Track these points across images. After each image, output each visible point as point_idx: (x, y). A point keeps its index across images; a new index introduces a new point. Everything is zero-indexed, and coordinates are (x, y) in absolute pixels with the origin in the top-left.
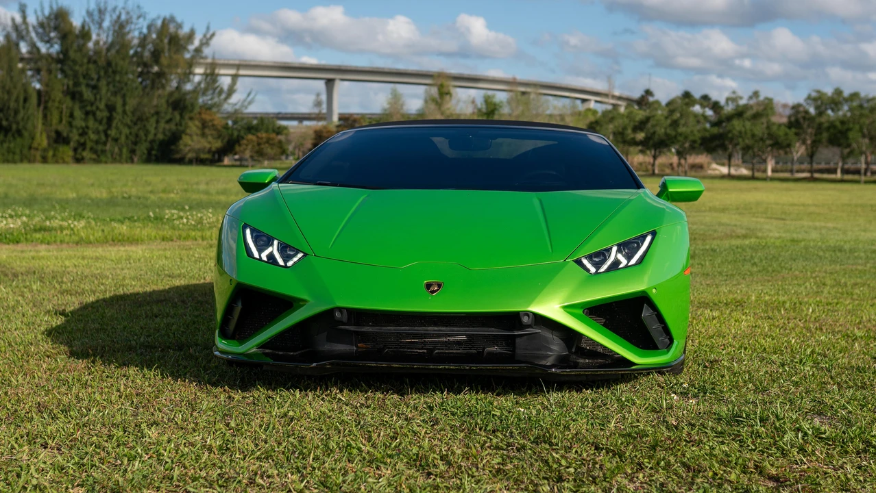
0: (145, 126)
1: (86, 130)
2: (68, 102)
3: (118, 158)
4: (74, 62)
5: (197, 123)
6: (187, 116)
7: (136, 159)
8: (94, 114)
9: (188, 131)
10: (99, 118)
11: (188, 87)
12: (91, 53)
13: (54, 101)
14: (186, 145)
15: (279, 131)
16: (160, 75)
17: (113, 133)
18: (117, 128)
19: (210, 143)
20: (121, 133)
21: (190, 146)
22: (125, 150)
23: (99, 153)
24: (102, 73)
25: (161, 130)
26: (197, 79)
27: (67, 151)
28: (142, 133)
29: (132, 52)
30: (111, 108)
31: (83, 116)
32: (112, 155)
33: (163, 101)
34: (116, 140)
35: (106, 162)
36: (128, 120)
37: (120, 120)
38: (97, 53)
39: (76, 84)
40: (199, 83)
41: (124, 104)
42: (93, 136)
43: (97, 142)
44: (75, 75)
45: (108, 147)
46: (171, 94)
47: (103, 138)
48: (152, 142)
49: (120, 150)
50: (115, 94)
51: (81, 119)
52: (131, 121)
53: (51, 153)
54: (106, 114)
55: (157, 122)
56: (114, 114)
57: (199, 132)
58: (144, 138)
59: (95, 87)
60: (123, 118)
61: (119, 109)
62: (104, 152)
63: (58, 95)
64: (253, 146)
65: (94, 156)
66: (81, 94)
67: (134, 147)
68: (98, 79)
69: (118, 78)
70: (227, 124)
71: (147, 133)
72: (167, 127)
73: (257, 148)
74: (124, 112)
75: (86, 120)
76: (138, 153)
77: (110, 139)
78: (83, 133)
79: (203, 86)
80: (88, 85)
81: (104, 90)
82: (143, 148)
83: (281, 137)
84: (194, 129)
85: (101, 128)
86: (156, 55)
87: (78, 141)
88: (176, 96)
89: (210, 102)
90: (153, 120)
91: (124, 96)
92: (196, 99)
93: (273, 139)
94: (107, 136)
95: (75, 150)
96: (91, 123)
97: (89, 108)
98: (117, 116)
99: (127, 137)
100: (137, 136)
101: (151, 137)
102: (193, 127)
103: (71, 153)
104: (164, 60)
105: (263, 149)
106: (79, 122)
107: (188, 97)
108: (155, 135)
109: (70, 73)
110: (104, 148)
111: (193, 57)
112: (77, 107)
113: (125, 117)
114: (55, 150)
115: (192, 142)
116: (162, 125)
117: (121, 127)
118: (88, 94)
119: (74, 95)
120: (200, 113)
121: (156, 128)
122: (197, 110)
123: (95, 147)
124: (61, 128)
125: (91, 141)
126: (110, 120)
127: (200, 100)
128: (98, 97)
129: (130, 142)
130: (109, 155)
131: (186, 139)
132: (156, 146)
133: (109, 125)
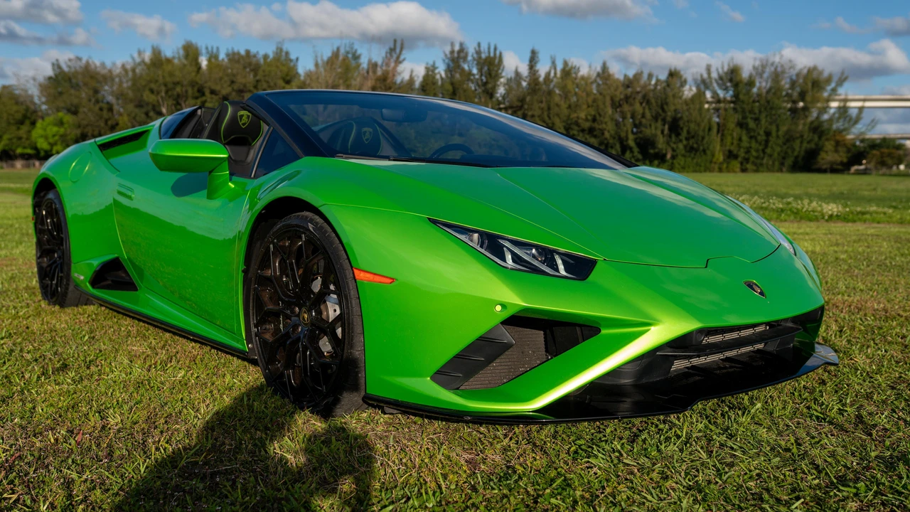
0: (792, 146)
2: (738, 130)
3: (771, 168)
4: (743, 102)
5: (832, 142)
6: (824, 138)
7: (784, 170)
8: (756, 139)
9: (825, 149)
11: (826, 117)
12: (755, 96)
13: (728, 129)
14: (823, 159)
15: (901, 147)
16: (805, 109)
17: (768, 151)
18: (772, 148)
20: (774, 151)
21: (826, 159)
22: (776, 163)
23: (758, 165)
25: (804, 148)
26: (832, 111)
27: (736, 164)
28: (789, 151)
29: (784, 93)
30: (768, 134)
32: (767, 167)
33: (807, 127)
34: (770, 156)
35: (763, 172)
36: (780, 142)
37: (774, 142)
38: (759, 95)
39: (745, 118)
40: (834, 114)
41: (778, 130)
42: (754, 154)
43: (757, 158)
44: (743, 111)
45: (765, 161)
46: (812, 123)
47: (762, 155)
48: (796, 157)
49: (773, 163)
50: (771, 124)
52: (782, 143)
53: (725, 166)
54: (764, 138)
55: (802, 142)
56: (770, 138)
57: (833, 149)
58: (791, 154)
59: (757, 120)
60: (776, 140)
61: (774, 134)
62: (761, 165)
63: (731, 125)
64: (878, 159)
65: (755, 168)
66: (747, 124)
67: (784, 161)
70: (855, 143)
71: (793, 150)
72: (809, 146)
73: (880, 160)
74: (778, 137)
75: (750, 143)
76: (786, 164)
77: (766, 155)
78: (748, 152)
79: (837, 115)
80: (751, 118)
81: (763, 121)
82: (789, 161)
83: (902, 152)
85: (761, 148)
86: (802, 96)
88: (816, 124)
89: (842, 127)
90: (798, 142)
91: (778, 127)
92: (831, 125)
93: (893, 154)
94: (763, 151)
95: (742, 164)
96: (754, 145)
97: (752, 134)
98: (773, 139)
99: (779, 154)
100: (786, 153)
101: (796, 153)
102: (829, 146)
103: (738, 165)
104: (808, 98)
105: (884, 160)
107: (825, 124)
108: (799, 152)
109: (739, 109)
110: (762, 162)
111: (830, 95)
112: (744, 132)
113: (778, 139)
114: (728, 163)
115: (829, 156)
116: (805, 145)
117: (775, 147)
118: (752, 124)
119: (741, 125)
120: (834, 135)
121: (800, 147)
122: (831, 133)
123: (755, 161)
124: (732, 148)
125: (754, 157)
126: (767, 142)
127: (834, 127)
129: (781, 158)
130: (765, 167)
131: (823, 155)
132: (800, 159)
133: (766, 146)
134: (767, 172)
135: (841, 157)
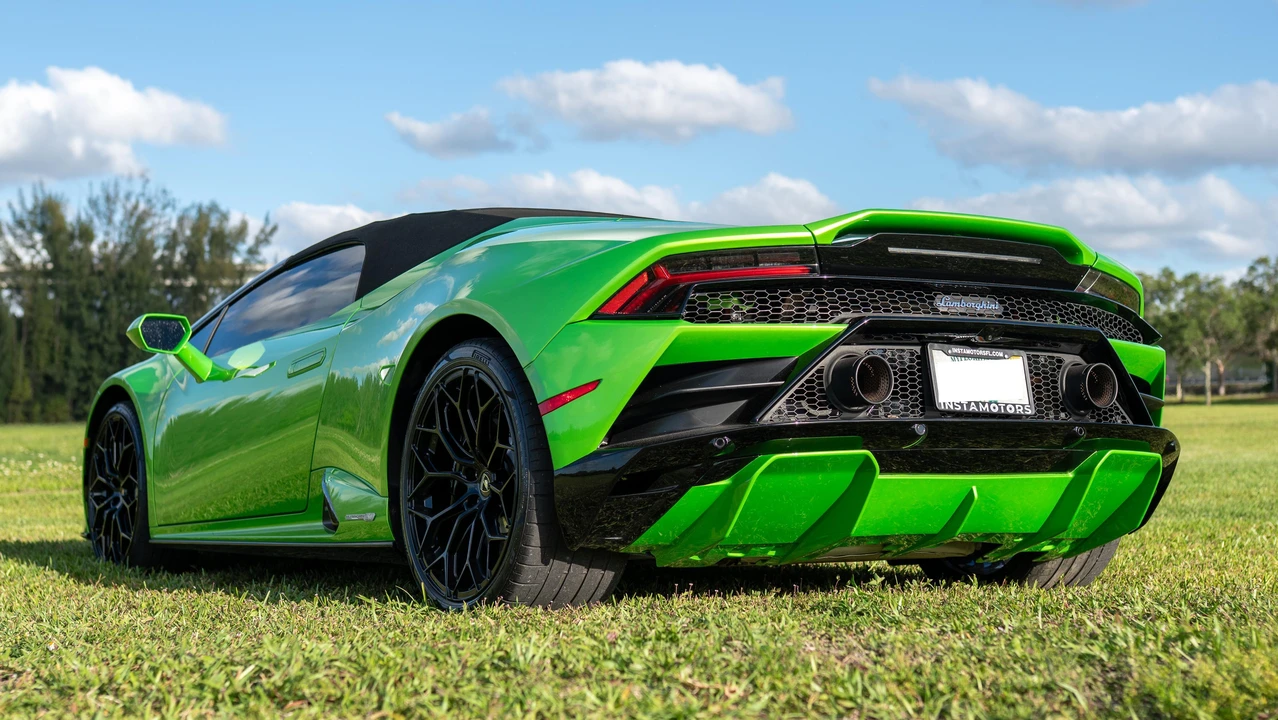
1: (89, 373)
10: (108, 354)
24: (111, 290)
31: (84, 352)
51: (82, 356)
68: (107, 298)
69: (134, 295)
87: (78, 389)
106: (78, 362)
128: (106, 323)
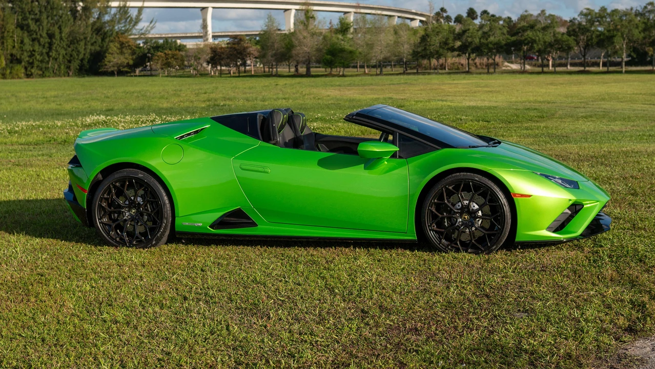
0: (76, 48)
1: (33, 53)
2: (19, 31)
3: (58, 73)
5: (117, 44)
6: (107, 40)
7: (71, 74)
8: (39, 41)
9: (110, 51)
10: (42, 43)
11: (107, 18)
13: (8, 32)
14: (109, 62)
15: (181, 48)
16: (85, 9)
17: (53, 54)
18: (57, 51)
19: (126, 59)
20: (59, 54)
21: (112, 62)
22: (62, 67)
23: (44, 70)
24: (43, 9)
25: (88, 51)
26: (113, 11)
27: (20, 69)
28: (75, 54)
30: (51, 36)
31: (31, 42)
32: (53, 72)
33: (89, 29)
34: (56, 59)
35: (49, 77)
36: (64, 44)
37: (58, 44)
39: (25, 19)
40: (115, 14)
41: (61, 32)
42: (38, 57)
43: (42, 61)
44: (23, 12)
45: (50, 65)
46: (94, 24)
47: (47, 59)
48: (82, 60)
49: (59, 67)
50: (53, 25)
52: (66, 45)
53: (8, 71)
54: (47, 40)
55: (86, 44)
56: (54, 41)
57: (118, 51)
58: (77, 57)
59: (38, 21)
60: (60, 42)
61: (57, 36)
62: (47, 68)
63: (11, 27)
64: (163, 60)
65: (40, 72)
66: (28, 26)
67: (70, 64)
68: (40, 14)
69: (55, 12)
70: (138, 44)
71: (78, 53)
72: (93, 48)
73: (165, 61)
74: (61, 38)
75: (32, 45)
76: (72, 68)
77: (51, 59)
78: (32, 55)
79: (118, 16)
80: (32, 19)
81: (45, 22)
82: (75, 65)
83: (183, 53)
84: (115, 49)
85: (44, 51)
87: (28, 61)
88: (98, 25)
89: (123, 29)
90: (82, 43)
92: (113, 26)
93: (176, 55)
94: (49, 56)
95: (26, 68)
96: (37, 48)
97: (34, 36)
98: (56, 41)
99: (64, 57)
100: (71, 56)
101: (81, 56)
102: (114, 47)
103: (23, 70)
105: (169, 62)
106: (28, 47)
107: (107, 25)
108: (84, 54)
110: (47, 66)
112: (25, 36)
113: (62, 42)
114: (11, 68)
115: (114, 58)
116: (89, 47)
117: (59, 49)
118: (33, 26)
119: (22, 26)
120: (118, 37)
121: (85, 49)
122: (114, 35)
123: (40, 65)
124: (14, 52)
125: (38, 61)
126: (51, 44)
127: (117, 27)
128: (41, 27)
129: (66, 61)
130: (51, 71)
131: (109, 57)
132: (85, 62)
133: (50, 48)
134: (53, 77)
135: (127, 59)
